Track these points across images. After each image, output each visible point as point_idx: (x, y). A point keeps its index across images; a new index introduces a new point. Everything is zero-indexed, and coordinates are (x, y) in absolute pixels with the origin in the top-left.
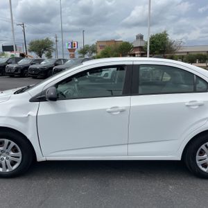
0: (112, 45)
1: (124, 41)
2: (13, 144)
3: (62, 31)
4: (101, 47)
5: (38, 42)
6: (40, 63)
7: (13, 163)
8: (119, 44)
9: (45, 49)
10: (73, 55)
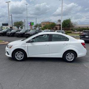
0: (48, 24)
1: (53, 22)
2: (22, 53)
3: (27, 18)
4: (43, 24)
5: (17, 22)
6: (20, 31)
7: (21, 58)
8: (51, 23)
9: (20, 25)
10: (32, 27)
